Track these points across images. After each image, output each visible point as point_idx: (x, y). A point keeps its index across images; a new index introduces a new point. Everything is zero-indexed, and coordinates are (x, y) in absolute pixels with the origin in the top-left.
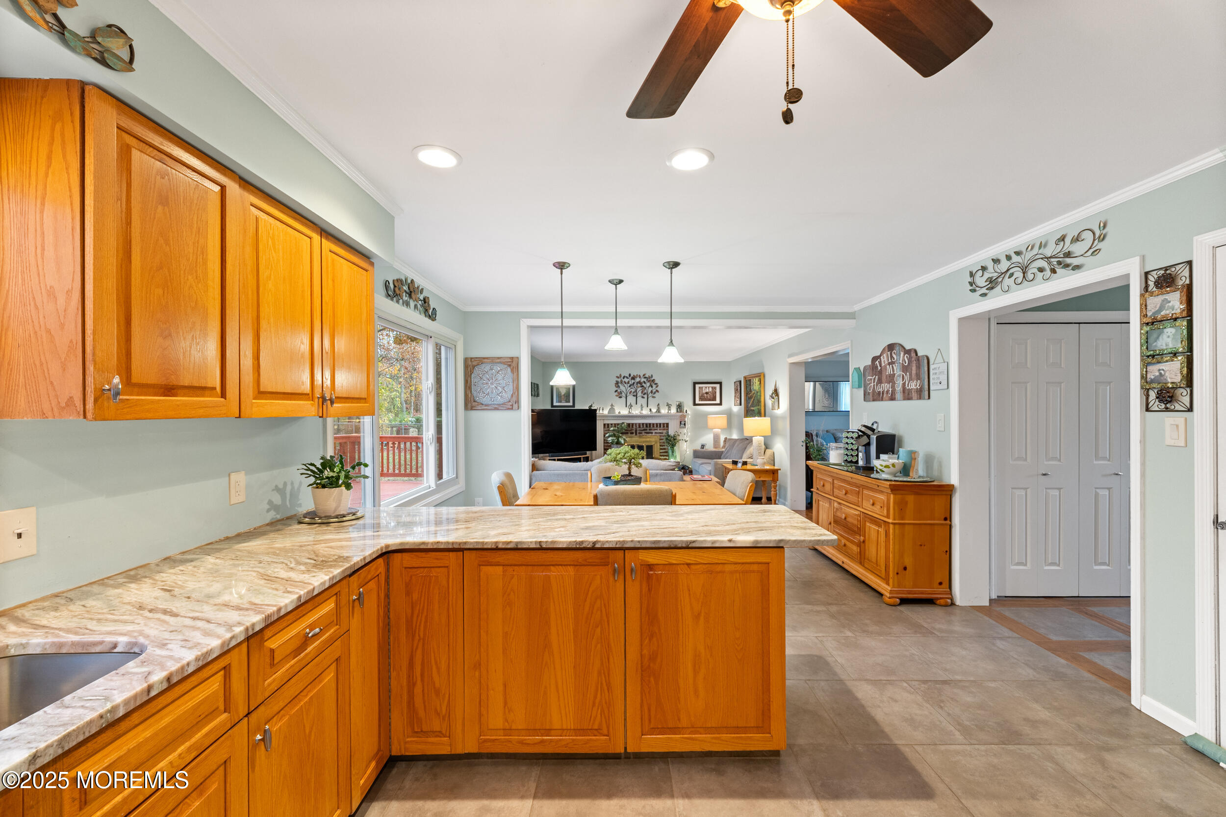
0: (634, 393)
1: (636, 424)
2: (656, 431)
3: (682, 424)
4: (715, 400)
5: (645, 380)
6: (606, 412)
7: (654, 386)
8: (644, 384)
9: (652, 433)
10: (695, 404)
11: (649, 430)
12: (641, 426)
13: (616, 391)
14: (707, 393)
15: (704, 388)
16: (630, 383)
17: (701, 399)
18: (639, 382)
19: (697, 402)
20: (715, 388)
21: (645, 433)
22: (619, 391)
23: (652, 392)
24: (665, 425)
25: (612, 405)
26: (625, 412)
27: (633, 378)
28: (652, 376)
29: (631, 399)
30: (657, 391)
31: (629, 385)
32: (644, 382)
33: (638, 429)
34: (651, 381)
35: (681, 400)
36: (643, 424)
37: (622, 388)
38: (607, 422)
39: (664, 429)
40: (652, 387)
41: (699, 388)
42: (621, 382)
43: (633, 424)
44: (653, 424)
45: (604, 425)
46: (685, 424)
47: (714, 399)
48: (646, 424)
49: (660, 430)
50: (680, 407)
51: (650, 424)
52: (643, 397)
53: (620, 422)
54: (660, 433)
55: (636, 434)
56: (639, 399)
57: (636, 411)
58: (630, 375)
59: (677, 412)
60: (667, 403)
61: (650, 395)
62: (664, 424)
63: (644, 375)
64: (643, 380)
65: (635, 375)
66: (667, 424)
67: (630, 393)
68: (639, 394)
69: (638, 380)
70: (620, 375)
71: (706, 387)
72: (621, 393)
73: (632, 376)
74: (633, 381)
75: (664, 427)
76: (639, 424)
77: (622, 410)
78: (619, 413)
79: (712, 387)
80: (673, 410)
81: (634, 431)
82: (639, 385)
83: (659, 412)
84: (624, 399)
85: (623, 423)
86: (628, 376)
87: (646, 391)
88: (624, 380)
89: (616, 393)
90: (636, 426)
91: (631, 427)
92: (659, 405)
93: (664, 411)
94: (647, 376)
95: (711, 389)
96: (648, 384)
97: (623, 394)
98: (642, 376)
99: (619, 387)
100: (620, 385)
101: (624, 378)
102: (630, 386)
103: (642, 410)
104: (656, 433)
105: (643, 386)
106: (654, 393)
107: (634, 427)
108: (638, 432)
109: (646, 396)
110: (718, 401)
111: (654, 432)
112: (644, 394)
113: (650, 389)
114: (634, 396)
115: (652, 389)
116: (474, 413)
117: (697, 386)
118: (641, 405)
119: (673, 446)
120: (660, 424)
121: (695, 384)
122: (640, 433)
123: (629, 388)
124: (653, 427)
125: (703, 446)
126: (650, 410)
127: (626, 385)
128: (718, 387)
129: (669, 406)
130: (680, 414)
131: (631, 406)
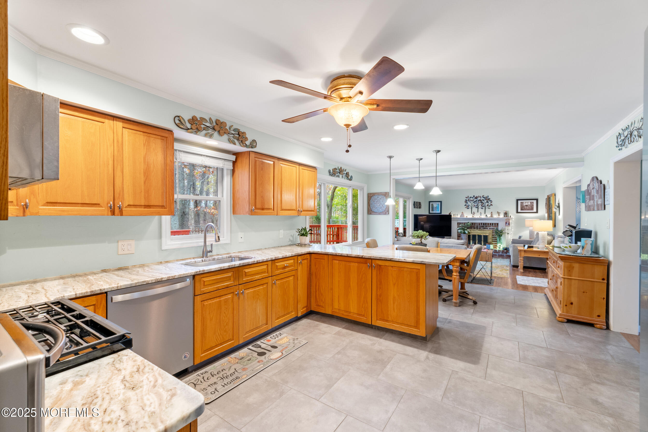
0: (476, 206)
1: (477, 223)
2: (490, 227)
3: (508, 224)
4: (533, 210)
5: (484, 199)
6: (459, 216)
7: (490, 202)
8: (483, 201)
9: (487, 228)
10: (517, 212)
11: (486, 226)
12: (480, 224)
13: (465, 205)
14: (526, 206)
15: (524, 203)
16: (474, 200)
17: (522, 210)
18: (480, 200)
19: (519, 211)
20: (533, 203)
21: (483, 228)
22: (467, 205)
23: (488, 205)
24: (496, 224)
25: (462, 213)
26: (470, 216)
27: (476, 198)
28: (488, 196)
29: (475, 210)
30: (491, 205)
31: (473, 202)
32: (483, 200)
33: (478, 226)
34: (488, 199)
35: (507, 209)
36: (481, 223)
37: (469, 203)
38: (459, 222)
39: (495, 227)
40: (488, 203)
41: (521, 202)
42: (469, 200)
43: (475, 223)
44: (488, 224)
45: (458, 223)
46: (509, 224)
47: (532, 209)
48: (484, 224)
49: (492, 227)
50: (506, 214)
51: (486, 223)
52: (482, 208)
53: (467, 222)
54: (493, 229)
55: (477, 229)
56: (480, 209)
57: (477, 216)
58: (474, 196)
59: (504, 216)
60: (498, 212)
61: (487, 207)
62: (495, 224)
63: (483, 196)
64: (482, 199)
65: (477, 196)
66: (498, 224)
67: (474, 206)
68: (480, 207)
69: (479, 199)
70: (468, 197)
71: (526, 202)
72: (468, 206)
73: (475, 196)
74: (476, 200)
75: (495, 225)
76: (479, 223)
77: (468, 215)
78: (467, 217)
79: (530, 202)
80: (502, 216)
81: (476, 227)
82: (480, 202)
83: (492, 217)
84: (470, 209)
85: (468, 222)
86: (473, 197)
87: (484, 205)
88: (470, 199)
89: (466, 206)
90: (477, 224)
91: (474, 225)
92: (492, 212)
93: (495, 216)
94: (485, 196)
95: (529, 203)
96: (486, 201)
97: (470, 207)
98: (481, 196)
99: (467, 203)
100: (468, 202)
101: (470, 198)
102: (474, 202)
103: (481, 215)
104: (490, 228)
105: (482, 202)
106: (490, 206)
107: (476, 225)
108: (478, 227)
109: (484, 208)
110: (535, 210)
111: (488, 228)
112: (483, 207)
113: (487, 204)
114: (476, 207)
115: (488, 204)
116: (371, 216)
117: (519, 202)
118: (481, 213)
119: (500, 236)
120: (493, 224)
121: (517, 200)
122: (479, 228)
123: (474, 203)
124: (488, 225)
125: (520, 237)
126: (486, 215)
127: (471, 202)
128: (535, 202)
129: (499, 213)
130: (506, 218)
131: (474, 213)
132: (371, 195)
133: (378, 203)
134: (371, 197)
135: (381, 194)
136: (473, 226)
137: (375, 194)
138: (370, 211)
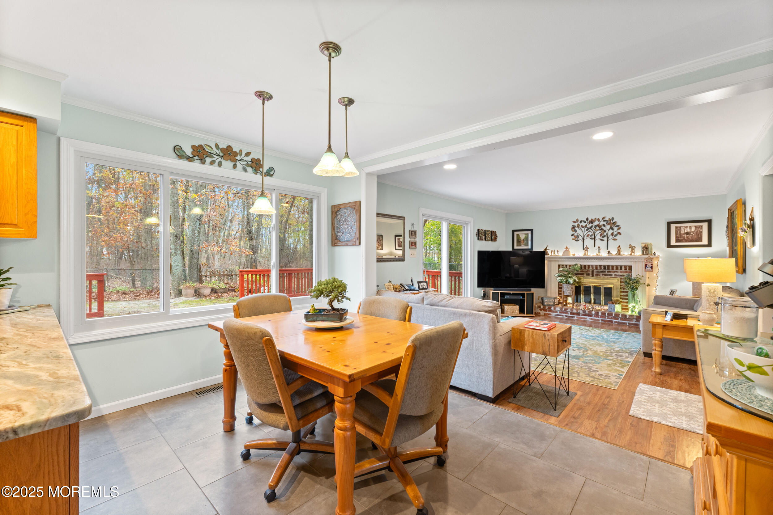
0: (591, 235)
1: (592, 266)
2: (616, 273)
3: (649, 266)
4: (701, 241)
5: (605, 223)
6: (561, 254)
7: (616, 229)
8: (603, 227)
9: (611, 275)
10: (669, 246)
11: (608, 272)
12: (599, 268)
13: (573, 235)
14: (687, 233)
15: (682, 229)
16: (588, 226)
17: (677, 240)
18: (598, 226)
19: (673, 242)
20: (701, 227)
21: (603, 275)
22: (576, 234)
23: (612, 234)
24: (628, 268)
25: (567, 248)
27: (591, 222)
28: (613, 219)
29: (589, 242)
30: (619, 233)
31: (586, 228)
32: (604, 225)
33: (595, 271)
34: (612, 223)
35: (648, 241)
36: (600, 266)
37: (579, 232)
38: (561, 263)
39: (626, 272)
40: (613, 229)
41: (676, 228)
42: (578, 226)
43: (589, 266)
44: (613, 267)
45: (559, 266)
46: (652, 267)
47: (700, 239)
48: (605, 267)
49: (621, 272)
50: (646, 249)
51: (608, 266)
52: (601, 240)
53: (574, 263)
54: (621, 276)
55: (593, 276)
56: (598, 242)
57: (592, 253)
58: (587, 219)
59: (643, 254)
60: (630, 245)
61: (611, 237)
62: (625, 267)
63: (603, 218)
64: (602, 223)
65: (593, 218)
66: (630, 267)
67: (587, 236)
68: (598, 237)
69: (596, 223)
70: (577, 220)
71: (686, 227)
72: (578, 236)
73: (590, 219)
74: (591, 225)
75: (626, 269)
76: (596, 266)
77: (577, 251)
78: (574, 255)
79: (696, 227)
80: (638, 252)
81: (590, 273)
82: (598, 228)
83: (619, 254)
84: (581, 242)
85: (576, 264)
86: (585, 220)
87: (605, 234)
88: (581, 224)
89: (573, 237)
90: (592, 268)
91: (587, 268)
92: (619, 246)
93: (626, 253)
94: (607, 219)
95: (693, 229)
96: (608, 227)
97: (580, 238)
98: (601, 219)
99: (575, 231)
100: (577, 229)
101: (581, 222)
102: (587, 230)
103: (599, 252)
104: (615, 275)
105: (602, 229)
106: (616, 235)
107: (591, 268)
108: (595, 273)
109: (605, 239)
110: (705, 241)
111: (613, 274)
112: (604, 237)
113: (611, 231)
114: (591, 239)
115: (613, 231)
116: (337, 249)
117: (673, 227)
118: (599, 248)
119: (634, 289)
120: (621, 267)
121: (669, 224)
122: (596, 275)
123: (587, 232)
124: (613, 269)
125: (672, 292)
126: (609, 252)
127: (583, 229)
128: (705, 225)
129: (632, 248)
130: (647, 256)
131: (587, 248)
132: (336, 209)
133: (345, 225)
134: (336, 213)
135: (348, 205)
136: (586, 270)
137: (342, 206)
138: (335, 241)
